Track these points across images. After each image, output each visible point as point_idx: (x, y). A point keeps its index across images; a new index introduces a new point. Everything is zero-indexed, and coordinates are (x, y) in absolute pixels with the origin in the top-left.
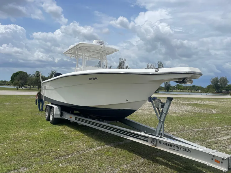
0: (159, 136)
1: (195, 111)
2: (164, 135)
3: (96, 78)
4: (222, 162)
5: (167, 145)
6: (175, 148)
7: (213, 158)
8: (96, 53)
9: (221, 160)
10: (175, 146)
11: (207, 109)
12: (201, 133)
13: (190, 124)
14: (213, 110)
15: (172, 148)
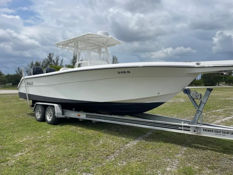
2: (203, 124)
6: (221, 133)
15: (218, 134)
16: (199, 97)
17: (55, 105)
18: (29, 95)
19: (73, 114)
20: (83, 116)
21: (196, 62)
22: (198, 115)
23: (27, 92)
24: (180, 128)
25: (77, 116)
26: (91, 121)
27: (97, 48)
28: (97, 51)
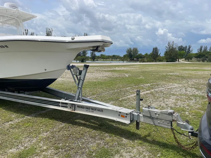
0: (78, 101)
1: (113, 76)
2: (83, 99)
3: (6, 46)
4: (126, 117)
5: (84, 108)
6: (91, 110)
7: (119, 114)
8: (11, 19)
9: (126, 115)
11: (122, 74)
12: (115, 93)
13: (108, 87)
14: (126, 75)
15: (88, 110)
21: (71, 37)
22: (78, 91)
24: (60, 104)
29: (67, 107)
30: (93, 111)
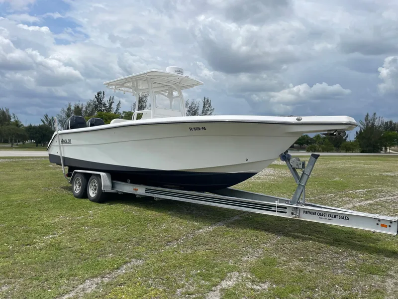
0: (300, 205)
3: (204, 128)
4: (390, 226)
5: (315, 214)
6: (327, 217)
7: (378, 222)
9: (389, 224)
10: (327, 215)
15: (323, 217)
16: (301, 166)
17: (102, 174)
18: (64, 158)
19: (127, 188)
20: (141, 191)
21: (297, 117)
22: (300, 191)
23: (61, 154)
24: (273, 209)
25: (133, 189)
26: (152, 198)
27: (166, 90)
28: (167, 94)
29: (286, 213)
30: (331, 218)
